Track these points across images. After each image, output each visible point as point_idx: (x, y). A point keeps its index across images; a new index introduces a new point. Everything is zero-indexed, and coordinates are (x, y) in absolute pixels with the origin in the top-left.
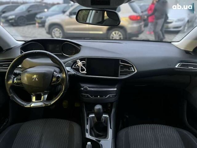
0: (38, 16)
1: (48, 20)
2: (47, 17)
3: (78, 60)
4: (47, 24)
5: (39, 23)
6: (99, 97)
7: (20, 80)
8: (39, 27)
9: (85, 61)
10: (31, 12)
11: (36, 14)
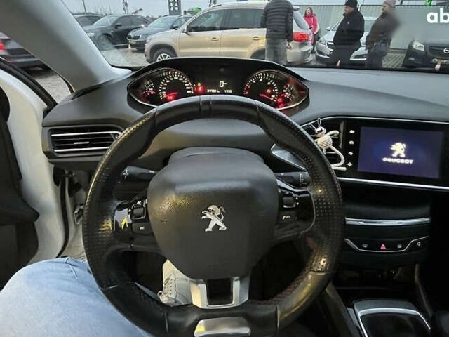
0: (132, 34)
1: (151, 39)
2: (146, 35)
3: (320, 128)
4: (148, 46)
5: (132, 46)
6: (383, 247)
7: (147, 219)
8: (133, 52)
9: (338, 129)
10: (120, 28)
11: (129, 31)
